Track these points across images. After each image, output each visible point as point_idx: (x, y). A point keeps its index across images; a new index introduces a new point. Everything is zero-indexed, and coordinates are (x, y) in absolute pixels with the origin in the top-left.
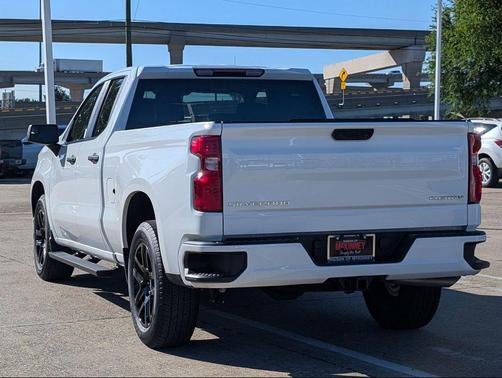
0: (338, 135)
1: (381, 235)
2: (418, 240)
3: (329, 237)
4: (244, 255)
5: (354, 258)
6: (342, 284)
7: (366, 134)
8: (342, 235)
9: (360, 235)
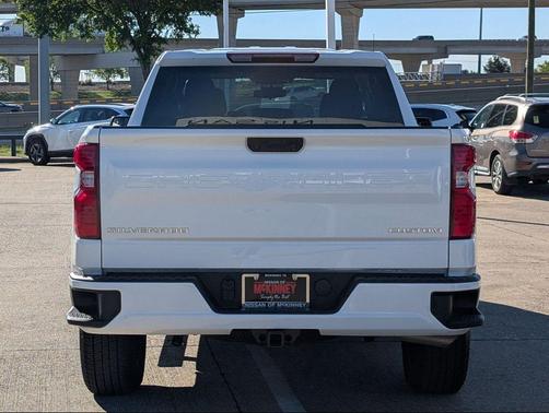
0: (255, 145)
1: (318, 276)
2: (360, 286)
3: (244, 276)
4: (117, 295)
5: (280, 304)
6: (257, 337)
7: (295, 145)
8: (262, 273)
9: (287, 274)
